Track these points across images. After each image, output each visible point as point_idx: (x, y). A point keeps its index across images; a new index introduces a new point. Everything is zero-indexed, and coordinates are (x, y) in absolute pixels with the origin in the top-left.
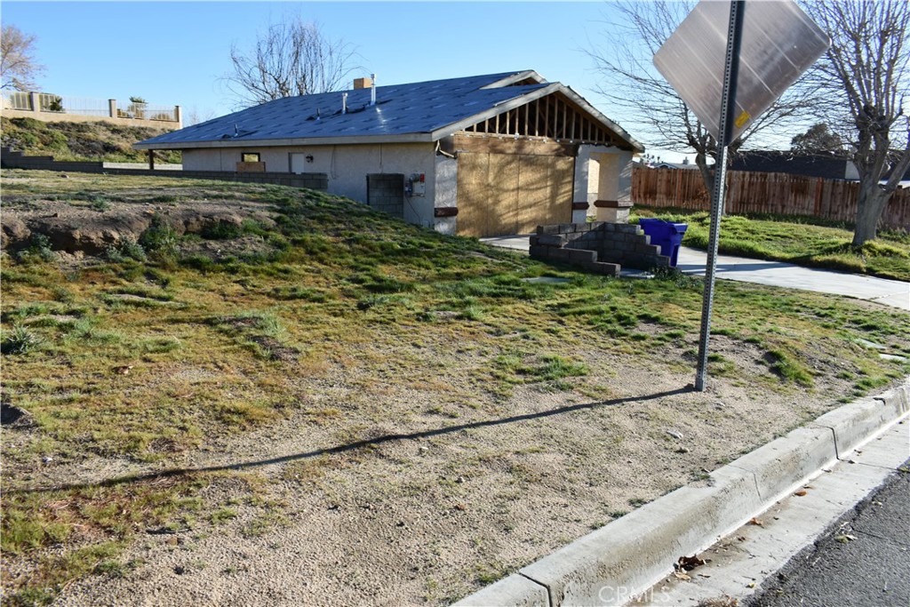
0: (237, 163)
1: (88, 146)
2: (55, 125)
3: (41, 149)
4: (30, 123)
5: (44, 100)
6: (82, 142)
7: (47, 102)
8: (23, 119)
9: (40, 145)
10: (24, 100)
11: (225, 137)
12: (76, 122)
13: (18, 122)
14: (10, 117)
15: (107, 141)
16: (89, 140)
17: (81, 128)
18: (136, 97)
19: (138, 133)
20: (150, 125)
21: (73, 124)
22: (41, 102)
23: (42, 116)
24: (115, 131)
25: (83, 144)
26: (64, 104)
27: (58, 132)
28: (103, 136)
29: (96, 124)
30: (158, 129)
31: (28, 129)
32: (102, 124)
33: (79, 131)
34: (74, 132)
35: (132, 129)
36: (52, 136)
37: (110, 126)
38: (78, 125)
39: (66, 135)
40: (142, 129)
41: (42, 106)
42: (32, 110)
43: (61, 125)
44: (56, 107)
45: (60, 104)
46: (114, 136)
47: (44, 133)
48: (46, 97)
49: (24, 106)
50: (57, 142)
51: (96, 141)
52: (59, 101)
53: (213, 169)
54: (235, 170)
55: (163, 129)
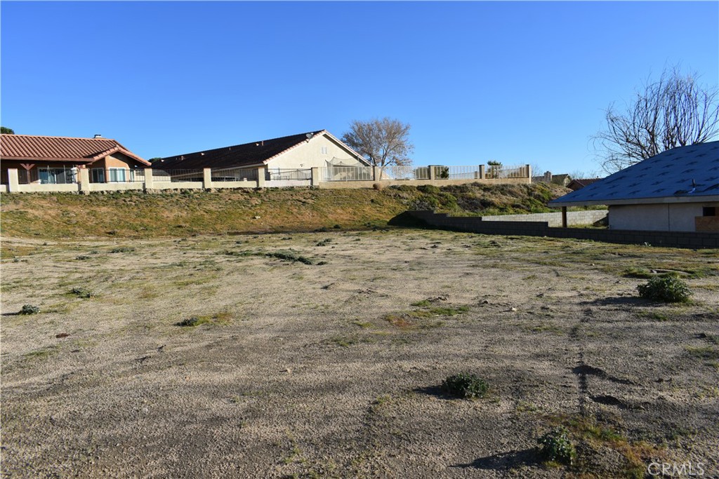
0: (697, 218)
1: (470, 203)
2: (445, 189)
3: (442, 209)
4: (430, 189)
5: (437, 170)
6: (466, 200)
7: (439, 172)
8: (425, 186)
9: (440, 205)
10: (424, 172)
11: (678, 194)
12: (458, 184)
13: (422, 189)
14: (416, 185)
15: (482, 198)
16: (470, 198)
17: (462, 189)
18: (492, 161)
19: (503, 189)
20: (509, 182)
21: (457, 187)
22: (435, 173)
23: (436, 183)
24: (486, 189)
25: (467, 202)
26: (450, 172)
27: (448, 194)
28: (478, 194)
29: (472, 185)
30: (516, 184)
31: (429, 193)
32: (475, 184)
33: (461, 192)
34: (458, 191)
35: (497, 187)
36: (446, 198)
37: (482, 186)
38: (460, 187)
39: (454, 195)
40: (504, 185)
41: (436, 175)
42: (430, 179)
43: (448, 188)
44: (444, 174)
45: (448, 173)
46: (486, 194)
47: (441, 195)
48: (439, 168)
49: (425, 177)
50: (450, 202)
51: (476, 198)
52: (447, 170)
53: (655, 228)
54: (693, 229)
55: (519, 185)
